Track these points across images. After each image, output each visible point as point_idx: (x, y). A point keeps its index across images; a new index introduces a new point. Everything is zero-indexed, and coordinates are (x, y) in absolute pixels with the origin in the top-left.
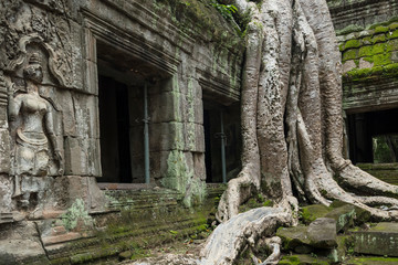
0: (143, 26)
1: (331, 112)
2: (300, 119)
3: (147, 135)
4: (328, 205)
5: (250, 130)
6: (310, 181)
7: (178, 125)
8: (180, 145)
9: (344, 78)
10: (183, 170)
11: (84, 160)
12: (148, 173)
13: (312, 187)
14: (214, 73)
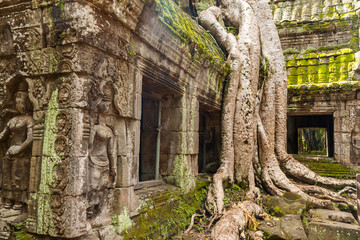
0: (170, 61)
1: (280, 116)
2: (260, 123)
3: (159, 140)
4: (282, 194)
5: (229, 134)
6: (266, 173)
7: (184, 134)
8: (184, 150)
9: (288, 90)
10: (185, 170)
11: (130, 174)
12: (157, 171)
13: (267, 178)
14: (207, 91)
